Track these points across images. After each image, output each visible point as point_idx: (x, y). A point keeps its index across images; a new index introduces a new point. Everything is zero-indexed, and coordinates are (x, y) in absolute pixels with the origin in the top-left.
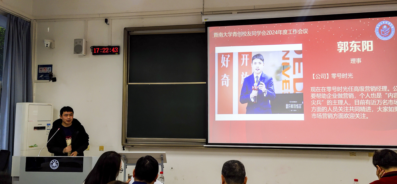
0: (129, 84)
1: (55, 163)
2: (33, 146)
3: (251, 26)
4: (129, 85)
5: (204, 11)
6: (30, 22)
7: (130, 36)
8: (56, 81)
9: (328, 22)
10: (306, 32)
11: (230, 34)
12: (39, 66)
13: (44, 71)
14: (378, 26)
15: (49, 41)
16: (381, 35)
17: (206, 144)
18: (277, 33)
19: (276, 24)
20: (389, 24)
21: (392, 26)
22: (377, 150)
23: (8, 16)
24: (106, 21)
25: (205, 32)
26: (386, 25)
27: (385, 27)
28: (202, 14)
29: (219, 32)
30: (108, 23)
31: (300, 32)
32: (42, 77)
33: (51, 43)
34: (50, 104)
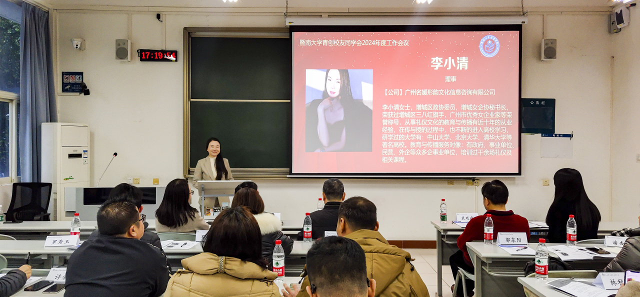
0: (192, 100)
2: (68, 179)
3: (345, 33)
4: (191, 102)
5: (288, 11)
6: (48, 12)
7: (192, 38)
8: (89, 94)
9: (431, 33)
10: (407, 44)
11: (319, 42)
12: (63, 74)
13: (71, 80)
14: (483, 41)
15: (80, 40)
16: (485, 51)
17: (290, 175)
18: (374, 44)
19: (374, 33)
20: (494, 39)
21: (497, 41)
22: (475, 178)
23: (23, 5)
24: (158, 16)
25: (289, 37)
26: (491, 40)
27: (490, 42)
28: (286, 15)
29: (306, 39)
30: (161, 19)
31: (401, 43)
32: (69, 88)
33: (81, 44)
34: (85, 124)
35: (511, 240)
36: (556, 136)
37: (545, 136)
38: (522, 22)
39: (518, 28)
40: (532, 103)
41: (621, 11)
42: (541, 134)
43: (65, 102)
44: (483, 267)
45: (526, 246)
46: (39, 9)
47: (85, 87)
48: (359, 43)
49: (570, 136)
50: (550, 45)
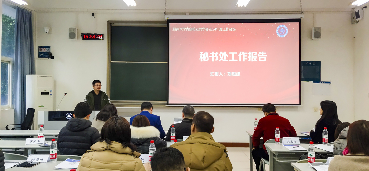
0: (111, 62)
1: (69, 115)
2: (41, 106)
3: (199, 24)
4: (111, 63)
5: (167, 11)
6: (31, 12)
7: (112, 27)
8: (54, 59)
9: (248, 24)
10: (234, 30)
11: (184, 29)
12: (39, 47)
13: (43, 50)
14: (278, 28)
15: (48, 28)
16: (279, 34)
17: (167, 104)
18: (215, 30)
19: (215, 24)
21: (286, 28)
23: (16, 8)
24: (93, 15)
25: (167, 26)
26: (283, 27)
27: (282, 29)
28: (165, 14)
29: (176, 27)
31: (231, 29)
32: (42, 55)
33: (49, 30)
34: (51, 76)
35: (290, 142)
36: (321, 83)
37: (315, 83)
38: (301, 17)
39: (299, 20)
40: (307, 64)
41: (358, 11)
42: (312, 82)
43: (40, 63)
44: (274, 157)
45: (299, 145)
46: (26, 11)
47: (52, 55)
48: (207, 29)
49: (330, 83)
50: (317, 30)
